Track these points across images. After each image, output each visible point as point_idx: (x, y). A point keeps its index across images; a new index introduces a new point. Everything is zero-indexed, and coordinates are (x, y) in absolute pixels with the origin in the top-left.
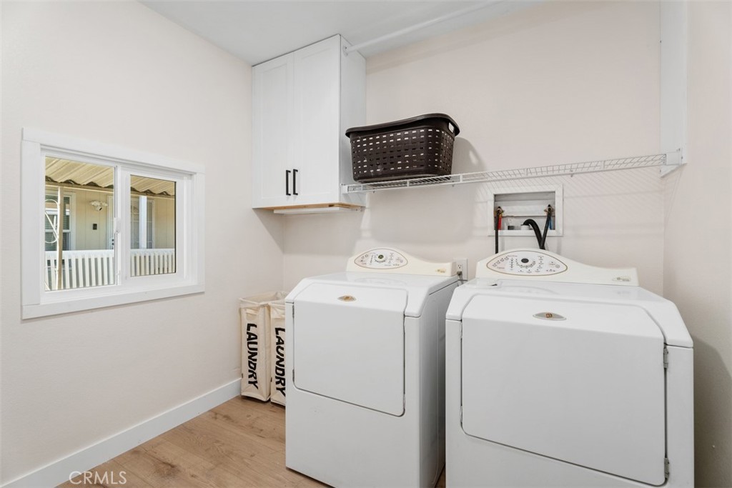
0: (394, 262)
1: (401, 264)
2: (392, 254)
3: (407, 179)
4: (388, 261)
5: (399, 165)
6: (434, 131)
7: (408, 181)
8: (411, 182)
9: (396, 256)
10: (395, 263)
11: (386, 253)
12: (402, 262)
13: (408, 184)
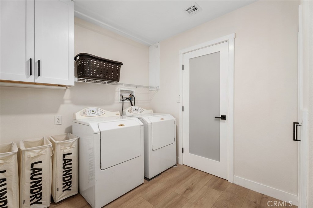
0: (99, 113)
1: (103, 114)
2: (97, 110)
3: (107, 81)
4: (97, 113)
5: (110, 76)
6: (117, 66)
7: (107, 82)
8: (108, 82)
9: (99, 111)
10: (101, 113)
11: (95, 110)
12: (103, 112)
13: (107, 83)
